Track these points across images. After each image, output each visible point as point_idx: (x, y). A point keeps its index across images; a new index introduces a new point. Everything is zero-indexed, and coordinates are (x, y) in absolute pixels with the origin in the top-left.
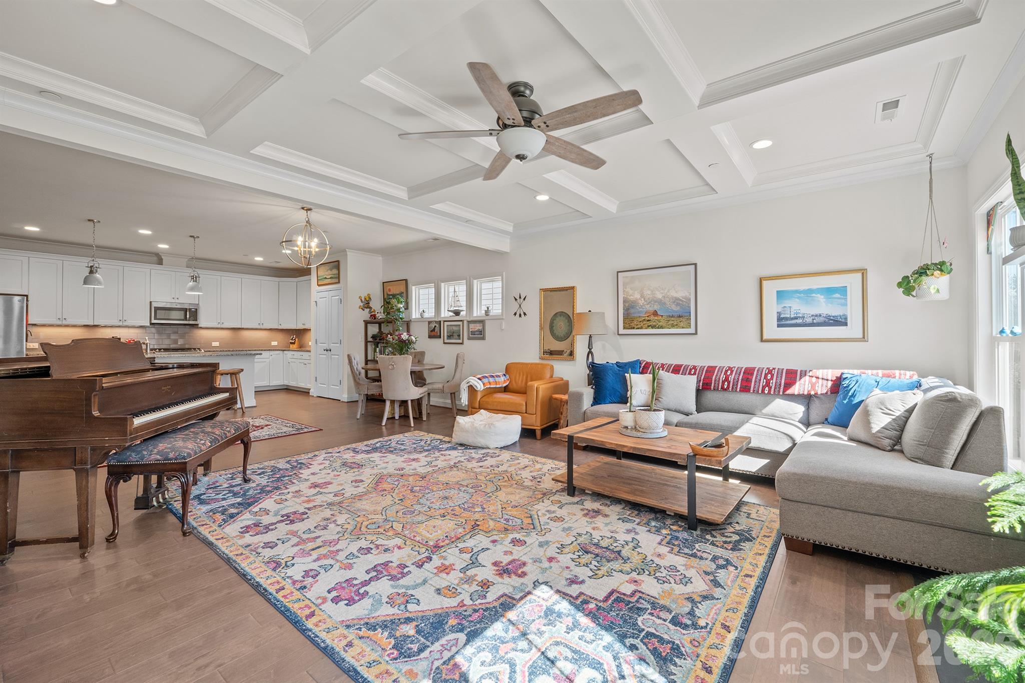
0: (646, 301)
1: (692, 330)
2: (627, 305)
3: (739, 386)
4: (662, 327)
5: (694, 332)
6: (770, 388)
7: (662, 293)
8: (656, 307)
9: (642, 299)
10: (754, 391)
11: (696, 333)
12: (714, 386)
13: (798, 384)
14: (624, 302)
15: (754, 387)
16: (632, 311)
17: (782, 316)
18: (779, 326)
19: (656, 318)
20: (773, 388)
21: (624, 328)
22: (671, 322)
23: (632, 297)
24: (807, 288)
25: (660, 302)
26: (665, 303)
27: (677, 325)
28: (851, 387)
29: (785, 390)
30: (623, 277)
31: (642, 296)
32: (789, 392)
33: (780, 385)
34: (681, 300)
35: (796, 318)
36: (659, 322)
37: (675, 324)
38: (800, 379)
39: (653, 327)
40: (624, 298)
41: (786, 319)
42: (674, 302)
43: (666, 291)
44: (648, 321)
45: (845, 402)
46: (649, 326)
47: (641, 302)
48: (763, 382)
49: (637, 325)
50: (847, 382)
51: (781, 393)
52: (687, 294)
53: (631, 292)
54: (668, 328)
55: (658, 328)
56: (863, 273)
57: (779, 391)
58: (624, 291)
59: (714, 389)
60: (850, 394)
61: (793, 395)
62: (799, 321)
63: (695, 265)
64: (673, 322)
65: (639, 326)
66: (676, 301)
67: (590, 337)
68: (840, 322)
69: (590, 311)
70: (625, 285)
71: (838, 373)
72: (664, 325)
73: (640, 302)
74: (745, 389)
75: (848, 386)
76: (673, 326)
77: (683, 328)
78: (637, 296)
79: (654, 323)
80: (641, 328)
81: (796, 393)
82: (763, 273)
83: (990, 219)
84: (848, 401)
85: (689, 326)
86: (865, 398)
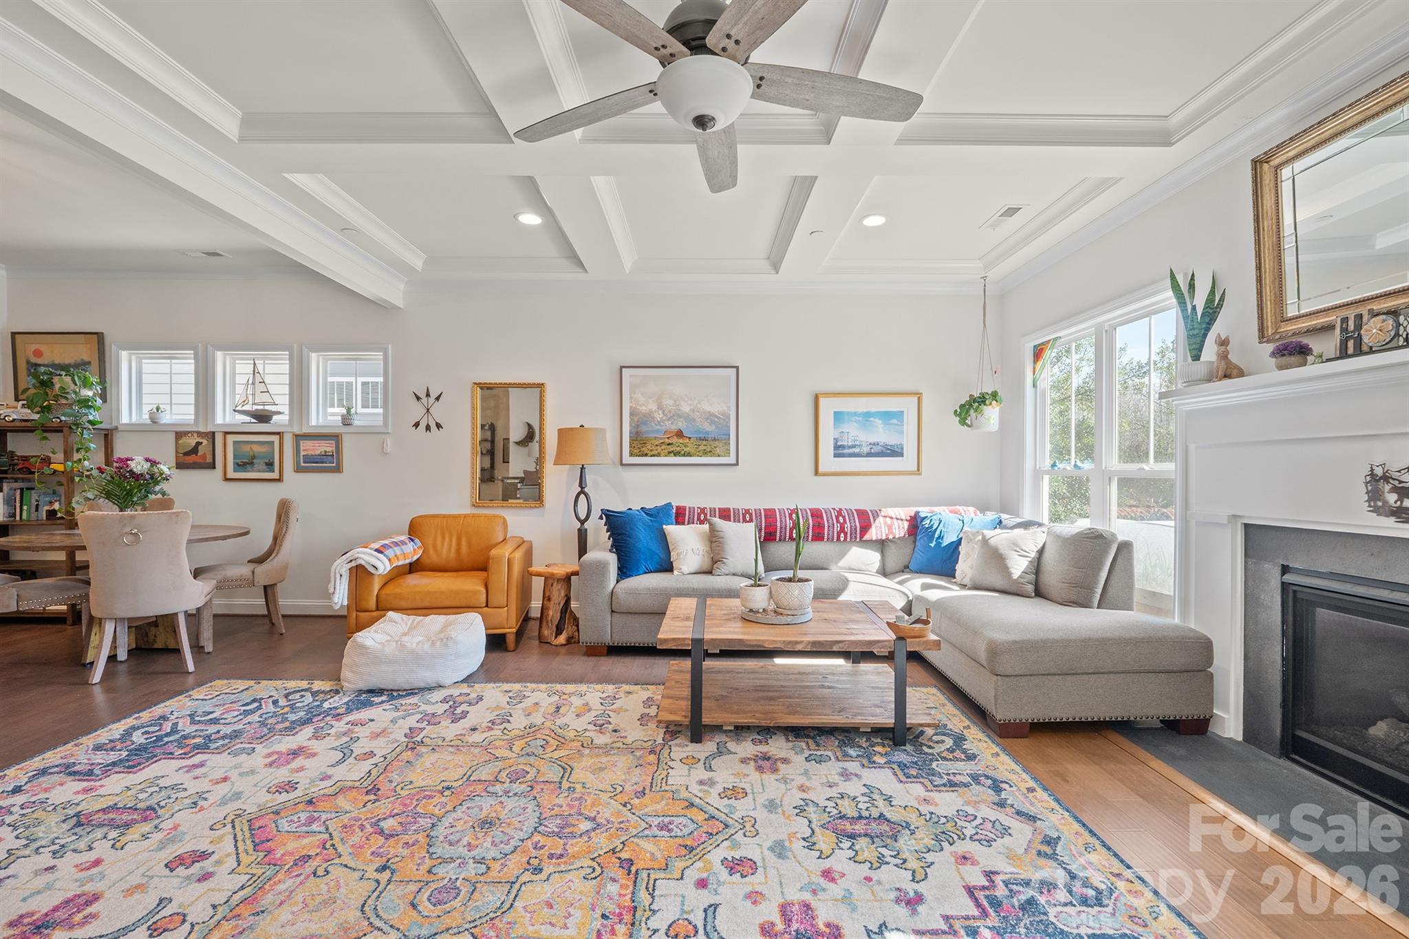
0: (666, 415)
1: (732, 460)
2: (636, 419)
3: (811, 534)
4: (689, 455)
5: (734, 462)
6: (846, 534)
7: (690, 405)
8: (681, 425)
9: (660, 412)
10: (828, 539)
11: (737, 464)
12: (780, 536)
13: (873, 526)
14: (632, 414)
15: (828, 534)
16: (644, 428)
17: (839, 444)
18: (836, 456)
19: (681, 441)
20: (849, 534)
21: (631, 455)
22: (702, 448)
23: (644, 408)
24: (865, 410)
25: (688, 419)
26: (694, 420)
27: (710, 452)
28: (934, 527)
29: (862, 537)
30: (630, 376)
31: (660, 407)
32: (867, 537)
33: (856, 529)
34: (717, 417)
35: (853, 446)
36: (686, 446)
37: (708, 450)
38: (875, 520)
39: (676, 454)
40: (631, 407)
41: (843, 447)
42: (707, 419)
43: (696, 402)
44: (669, 444)
45: (932, 545)
46: (669, 453)
47: (659, 416)
48: (837, 528)
49: (651, 451)
50: (928, 522)
51: (858, 540)
52: (726, 408)
53: (642, 400)
54: (698, 456)
55: (684, 455)
56: (919, 398)
57: (856, 537)
58: (631, 398)
59: (780, 540)
60: (936, 536)
61: (871, 541)
62: (857, 450)
63: (737, 368)
64: (705, 448)
65: (656, 452)
66: (710, 417)
67: (583, 468)
68: (894, 452)
69: (582, 426)
70: (633, 388)
71: (911, 511)
72: (693, 451)
73: (656, 415)
74: (818, 537)
75: (931, 527)
76: (705, 453)
77: (719, 456)
78: (652, 406)
79: (678, 449)
80: (658, 455)
81: (874, 538)
82: (820, 388)
83: (1038, 353)
84: (938, 544)
85: (728, 454)
86: (955, 539)
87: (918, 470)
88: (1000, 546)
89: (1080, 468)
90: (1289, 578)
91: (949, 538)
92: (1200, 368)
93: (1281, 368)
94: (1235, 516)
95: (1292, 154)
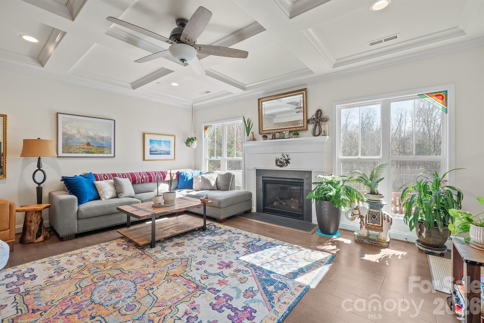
0: (82, 136)
1: (112, 155)
2: (66, 137)
3: (148, 180)
4: (93, 153)
5: (113, 156)
6: (159, 179)
7: (93, 133)
8: (89, 141)
9: (79, 135)
10: (154, 181)
11: (114, 156)
13: (167, 176)
14: (64, 134)
15: (154, 180)
16: (70, 141)
17: (151, 150)
18: (150, 154)
19: (89, 147)
21: (63, 152)
22: (99, 150)
23: (70, 132)
24: (160, 140)
25: (92, 138)
26: (95, 139)
27: (103, 152)
28: (185, 175)
29: (164, 180)
30: (63, 118)
31: (79, 132)
32: (165, 180)
33: (162, 178)
34: (106, 139)
35: (156, 151)
36: (91, 149)
37: (102, 151)
38: (166, 175)
39: (87, 152)
40: (63, 131)
41: (153, 151)
42: (101, 139)
43: (96, 132)
44: (83, 148)
45: (185, 180)
46: (83, 152)
47: (78, 136)
48: (156, 178)
49: (74, 151)
50: (183, 174)
51: (163, 181)
52: (110, 135)
53: (69, 128)
54: (97, 153)
55: (91, 153)
56: (175, 137)
57: (162, 180)
58: (63, 127)
59: (138, 183)
60: (186, 178)
61: (166, 181)
62: (157, 152)
63: (115, 121)
64: (100, 150)
65: (77, 152)
66: (102, 138)
67: (39, 159)
68: (168, 153)
69: (39, 139)
70: (64, 123)
71: (177, 171)
72: (95, 151)
73: (77, 136)
74: (151, 181)
75: (184, 175)
76: (100, 152)
77: (107, 154)
78: (74, 132)
79: (88, 150)
80: (78, 153)
81: (167, 180)
82: (145, 131)
83: (206, 128)
84: (187, 180)
85: (111, 153)
86: (191, 178)
87: (174, 159)
88: (208, 179)
89: (218, 158)
90: (264, 179)
91: (190, 178)
92: (249, 138)
93: (264, 140)
94: (254, 168)
95: (264, 100)
